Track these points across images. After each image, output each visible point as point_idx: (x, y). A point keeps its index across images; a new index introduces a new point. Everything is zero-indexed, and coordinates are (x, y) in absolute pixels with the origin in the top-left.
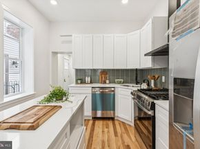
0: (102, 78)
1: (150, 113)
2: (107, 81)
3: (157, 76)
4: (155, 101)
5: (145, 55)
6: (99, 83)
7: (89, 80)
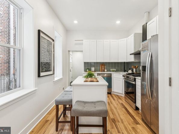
0: (102, 68)
1: (134, 83)
2: (106, 70)
3: (137, 67)
4: (136, 77)
5: (130, 54)
6: (100, 71)
7: (94, 70)
